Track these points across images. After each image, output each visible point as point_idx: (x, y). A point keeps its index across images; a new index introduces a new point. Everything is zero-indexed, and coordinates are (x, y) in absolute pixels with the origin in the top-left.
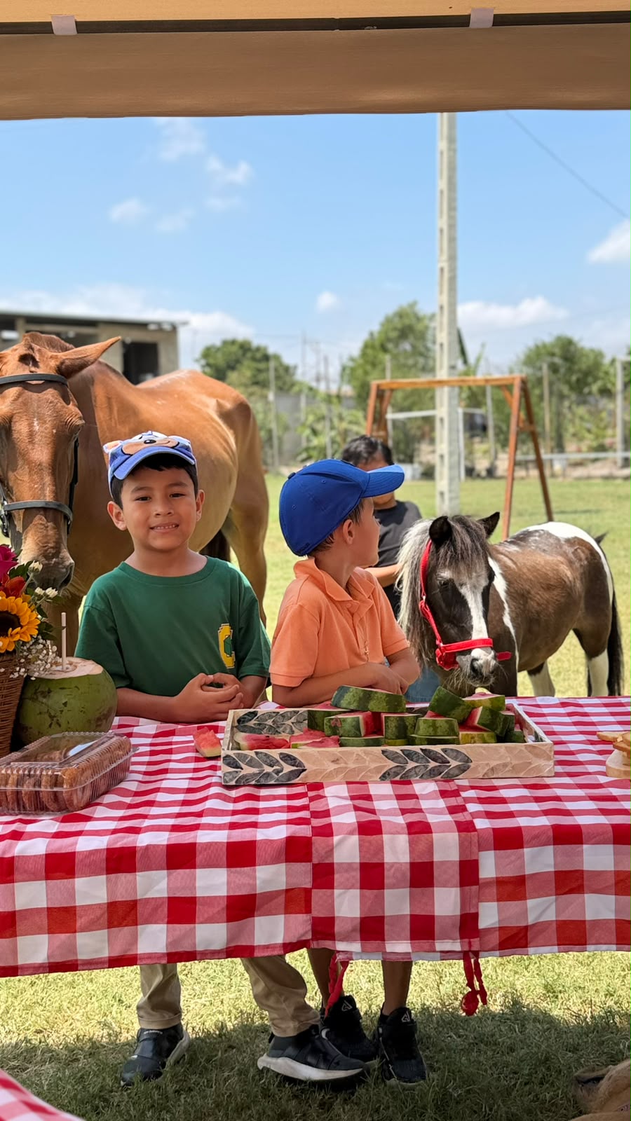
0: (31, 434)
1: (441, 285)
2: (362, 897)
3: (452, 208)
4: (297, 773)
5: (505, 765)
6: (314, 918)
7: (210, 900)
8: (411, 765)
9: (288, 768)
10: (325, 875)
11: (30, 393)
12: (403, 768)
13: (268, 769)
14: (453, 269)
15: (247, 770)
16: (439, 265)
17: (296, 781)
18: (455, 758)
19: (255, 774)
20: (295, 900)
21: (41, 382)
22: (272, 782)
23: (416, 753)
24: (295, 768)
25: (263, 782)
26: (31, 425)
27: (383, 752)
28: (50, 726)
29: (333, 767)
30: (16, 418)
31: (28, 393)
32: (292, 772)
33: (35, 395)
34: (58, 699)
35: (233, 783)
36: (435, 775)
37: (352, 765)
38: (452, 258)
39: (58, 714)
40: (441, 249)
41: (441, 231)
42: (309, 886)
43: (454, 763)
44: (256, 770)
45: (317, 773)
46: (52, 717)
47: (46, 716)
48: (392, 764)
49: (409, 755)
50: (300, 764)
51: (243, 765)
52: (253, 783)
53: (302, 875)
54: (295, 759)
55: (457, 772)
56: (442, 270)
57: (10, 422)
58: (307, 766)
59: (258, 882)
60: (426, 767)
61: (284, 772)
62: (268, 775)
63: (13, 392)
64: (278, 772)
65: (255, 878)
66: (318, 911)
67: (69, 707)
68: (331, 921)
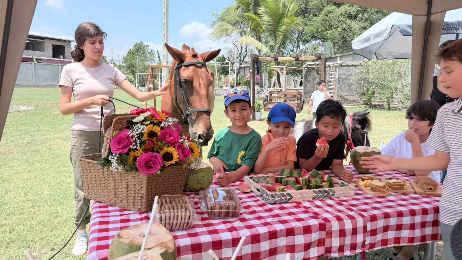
0: (200, 84)
1: (164, 39)
2: (340, 239)
3: (167, 18)
4: (290, 199)
5: (343, 193)
6: (326, 247)
7: (299, 245)
8: (320, 194)
9: (288, 197)
10: (330, 234)
11: (198, 69)
12: (318, 195)
13: (283, 198)
14: (167, 35)
15: (277, 199)
16: (164, 33)
17: (290, 201)
18: (331, 192)
19: (279, 200)
20: (321, 242)
21: (201, 65)
22: (284, 202)
23: (322, 191)
24: (290, 197)
25: (281, 202)
26: (199, 81)
27: (314, 191)
28: (197, 184)
29: (300, 196)
30: (194, 78)
31: (197, 69)
32: (289, 198)
33: (199, 70)
34: (200, 175)
35: (273, 203)
36: (326, 197)
37: (305, 196)
38: (167, 31)
39: (201, 180)
40: (164, 29)
41: (164, 23)
42: (324, 238)
43: (331, 193)
44: (279, 199)
45: (296, 198)
46: (198, 181)
47: (197, 181)
48: (315, 195)
49: (320, 192)
50: (292, 196)
51: (276, 197)
52: (278, 202)
53: (323, 235)
54: (290, 194)
55: (331, 196)
56: (164, 34)
57: (193, 78)
58: (293, 196)
59: (313, 238)
60: (324, 195)
61: (287, 198)
62: (283, 200)
63: (191, 68)
64: (285, 199)
65: (312, 237)
66: (327, 245)
67: (204, 178)
68: (330, 248)
